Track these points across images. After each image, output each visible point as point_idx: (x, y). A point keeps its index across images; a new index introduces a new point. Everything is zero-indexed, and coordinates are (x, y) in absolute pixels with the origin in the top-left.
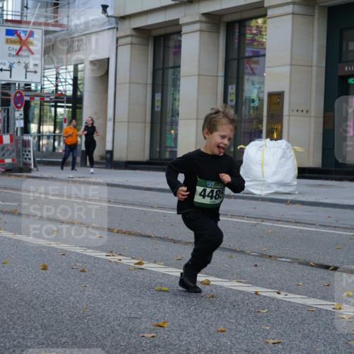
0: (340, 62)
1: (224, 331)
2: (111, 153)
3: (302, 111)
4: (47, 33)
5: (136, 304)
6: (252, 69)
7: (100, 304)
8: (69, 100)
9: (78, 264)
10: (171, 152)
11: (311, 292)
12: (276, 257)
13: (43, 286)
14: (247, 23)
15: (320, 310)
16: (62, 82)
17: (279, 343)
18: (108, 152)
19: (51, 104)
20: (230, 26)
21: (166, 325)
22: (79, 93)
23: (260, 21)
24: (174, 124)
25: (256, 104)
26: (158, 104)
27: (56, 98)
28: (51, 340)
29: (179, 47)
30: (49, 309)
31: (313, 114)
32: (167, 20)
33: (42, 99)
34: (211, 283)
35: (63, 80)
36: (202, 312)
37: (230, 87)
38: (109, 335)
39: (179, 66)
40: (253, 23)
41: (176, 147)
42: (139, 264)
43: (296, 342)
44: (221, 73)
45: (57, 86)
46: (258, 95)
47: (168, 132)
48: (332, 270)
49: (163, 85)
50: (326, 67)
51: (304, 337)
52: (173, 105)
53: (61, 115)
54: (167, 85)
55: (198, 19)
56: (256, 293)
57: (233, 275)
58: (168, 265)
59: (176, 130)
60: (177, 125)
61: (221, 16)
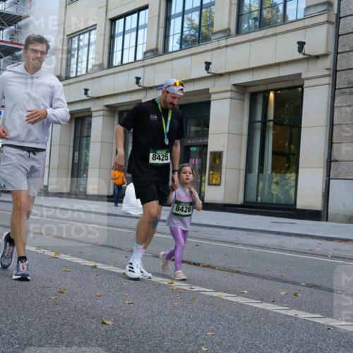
0: (185, 137)
1: (100, 296)
2: (47, 187)
5: (49, 279)
15: (160, 284)
17: (131, 303)
18: (45, 186)
20: (121, 114)
21: (65, 292)
24: (86, 171)
26: (76, 158)
29: (90, 124)
32: (83, 108)
34: (97, 267)
39: (90, 136)
44: (115, 141)
47: (81, 175)
49: (80, 147)
51: (147, 300)
52: (85, 159)
54: (82, 147)
55: (102, 108)
57: (112, 262)
58: (73, 256)
59: (87, 174)
60: (88, 171)
61: (116, 107)
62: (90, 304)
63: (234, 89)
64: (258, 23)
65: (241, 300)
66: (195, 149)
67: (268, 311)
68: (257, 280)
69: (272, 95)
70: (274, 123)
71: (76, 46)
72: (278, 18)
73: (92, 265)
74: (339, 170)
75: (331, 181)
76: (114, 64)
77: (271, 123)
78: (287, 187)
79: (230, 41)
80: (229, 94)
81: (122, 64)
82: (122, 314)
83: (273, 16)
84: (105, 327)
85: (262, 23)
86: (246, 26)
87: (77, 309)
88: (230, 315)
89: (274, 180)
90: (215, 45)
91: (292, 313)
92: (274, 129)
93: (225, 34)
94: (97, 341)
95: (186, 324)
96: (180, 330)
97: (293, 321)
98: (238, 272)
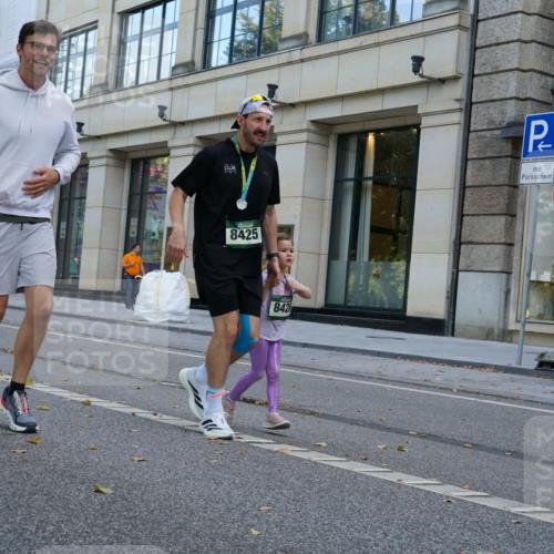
1: (94, 449)
6: (154, 204)
10: (73, 278)
14: (152, 161)
17: (144, 460)
20: (135, 163)
21: (38, 442)
23: (166, 159)
24: (78, 252)
25: (157, 237)
26: (63, 232)
29: (86, 179)
34: (92, 403)
37: (132, 220)
39: (85, 198)
40: (159, 161)
41: (78, 274)
43: (161, 460)
44: (125, 206)
46: (158, 229)
47: (71, 259)
49: (68, 214)
52: (78, 233)
54: (73, 215)
55: (105, 154)
56: (133, 414)
57: (115, 396)
58: (53, 386)
59: (79, 258)
60: (80, 253)
61: (127, 152)
62: (78, 461)
63: (312, 127)
64: (351, 26)
65: (315, 456)
67: (357, 474)
68: (342, 426)
69: (371, 138)
70: (374, 183)
71: (65, 54)
72: (382, 19)
73: (84, 400)
74: (473, 257)
75: (461, 274)
76: (125, 86)
77: (370, 183)
78: (392, 283)
79: (308, 52)
80: (304, 136)
81: (137, 84)
82: (127, 478)
83: (375, 15)
84: (100, 496)
85: (358, 26)
86: (333, 29)
87: (58, 469)
88: (298, 479)
89: (374, 272)
90: (284, 58)
91: (394, 477)
92: (374, 192)
93: (301, 42)
94: (87, 518)
95: (228, 493)
96: (217, 502)
97: (395, 489)
98: (312, 413)
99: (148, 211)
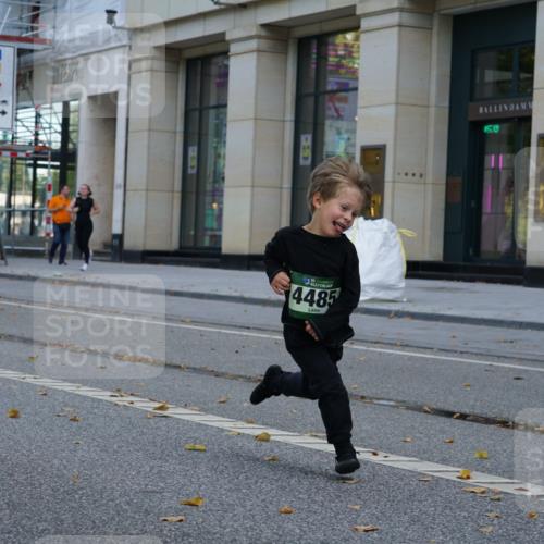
0: (472, 99)
1: (290, 513)
2: (120, 237)
3: (414, 175)
4: (21, 52)
5: (155, 471)
6: (337, 110)
7: (100, 471)
8: (55, 156)
9: (67, 409)
10: (213, 237)
11: (425, 452)
12: (371, 399)
13: (12, 443)
14: (330, 40)
15: (438, 479)
16: (44, 129)
17: (373, 530)
18: (115, 236)
19: (29, 162)
20: (303, 45)
21: (200, 503)
22: (70, 146)
23: (350, 36)
24: (217, 194)
26: (193, 163)
27: (36, 153)
28: (23, 527)
29: (225, 75)
30: (21, 478)
31: (430, 178)
32: (207, 33)
33: (14, 154)
34: (272, 438)
35: (46, 126)
36: (256, 482)
37: (303, 138)
38: (113, 519)
39: (225, 106)
40: (339, 39)
41: (220, 229)
42: (161, 408)
43: (401, 529)
44: (290, 116)
45: (37, 134)
46: (346, 150)
47: (207, 206)
48: (457, 418)
49: (200, 134)
50: (451, 107)
51: (413, 521)
52: (215, 163)
53: (44, 179)
54: (207, 134)
55: (254, 32)
57: (305, 426)
58: (206, 411)
59: (220, 203)
60: (222, 195)
61: (290, 28)
66: (496, 128)
73: (258, 432)
99: (328, 122)
